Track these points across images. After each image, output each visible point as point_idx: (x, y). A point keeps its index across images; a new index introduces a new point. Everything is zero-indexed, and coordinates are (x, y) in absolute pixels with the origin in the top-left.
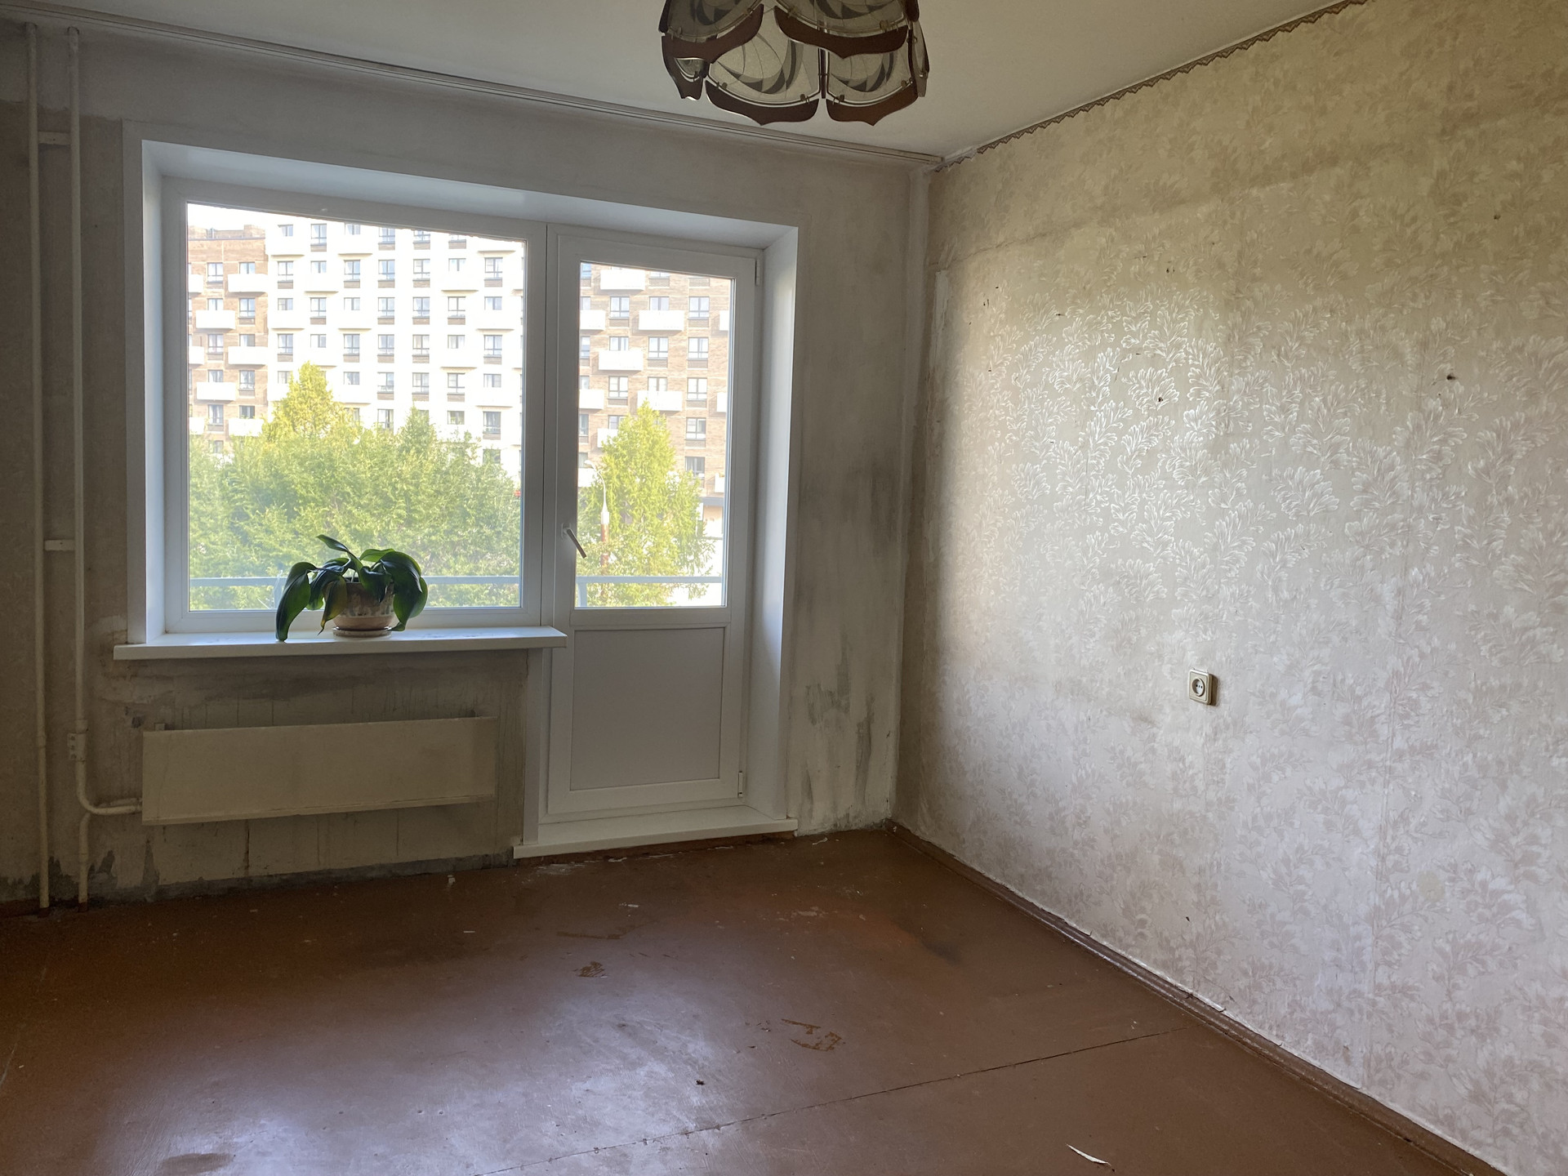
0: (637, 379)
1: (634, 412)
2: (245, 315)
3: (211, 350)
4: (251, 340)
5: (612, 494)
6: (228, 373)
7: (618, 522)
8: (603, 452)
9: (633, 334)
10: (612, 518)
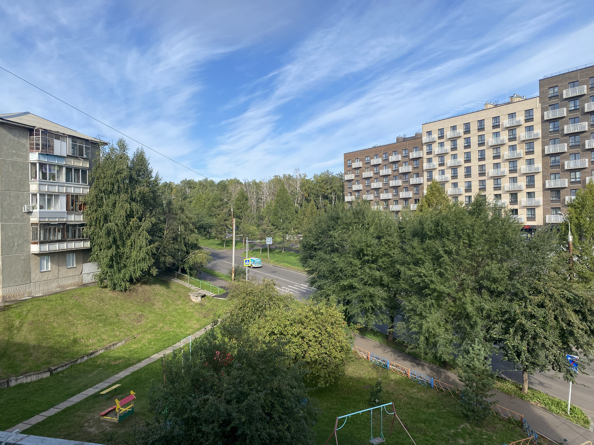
0: (585, 172)
1: (584, 187)
2: (415, 166)
3: (404, 180)
4: (418, 175)
5: (573, 226)
6: (409, 188)
7: (577, 240)
8: (568, 206)
9: (582, 152)
10: (574, 238)
